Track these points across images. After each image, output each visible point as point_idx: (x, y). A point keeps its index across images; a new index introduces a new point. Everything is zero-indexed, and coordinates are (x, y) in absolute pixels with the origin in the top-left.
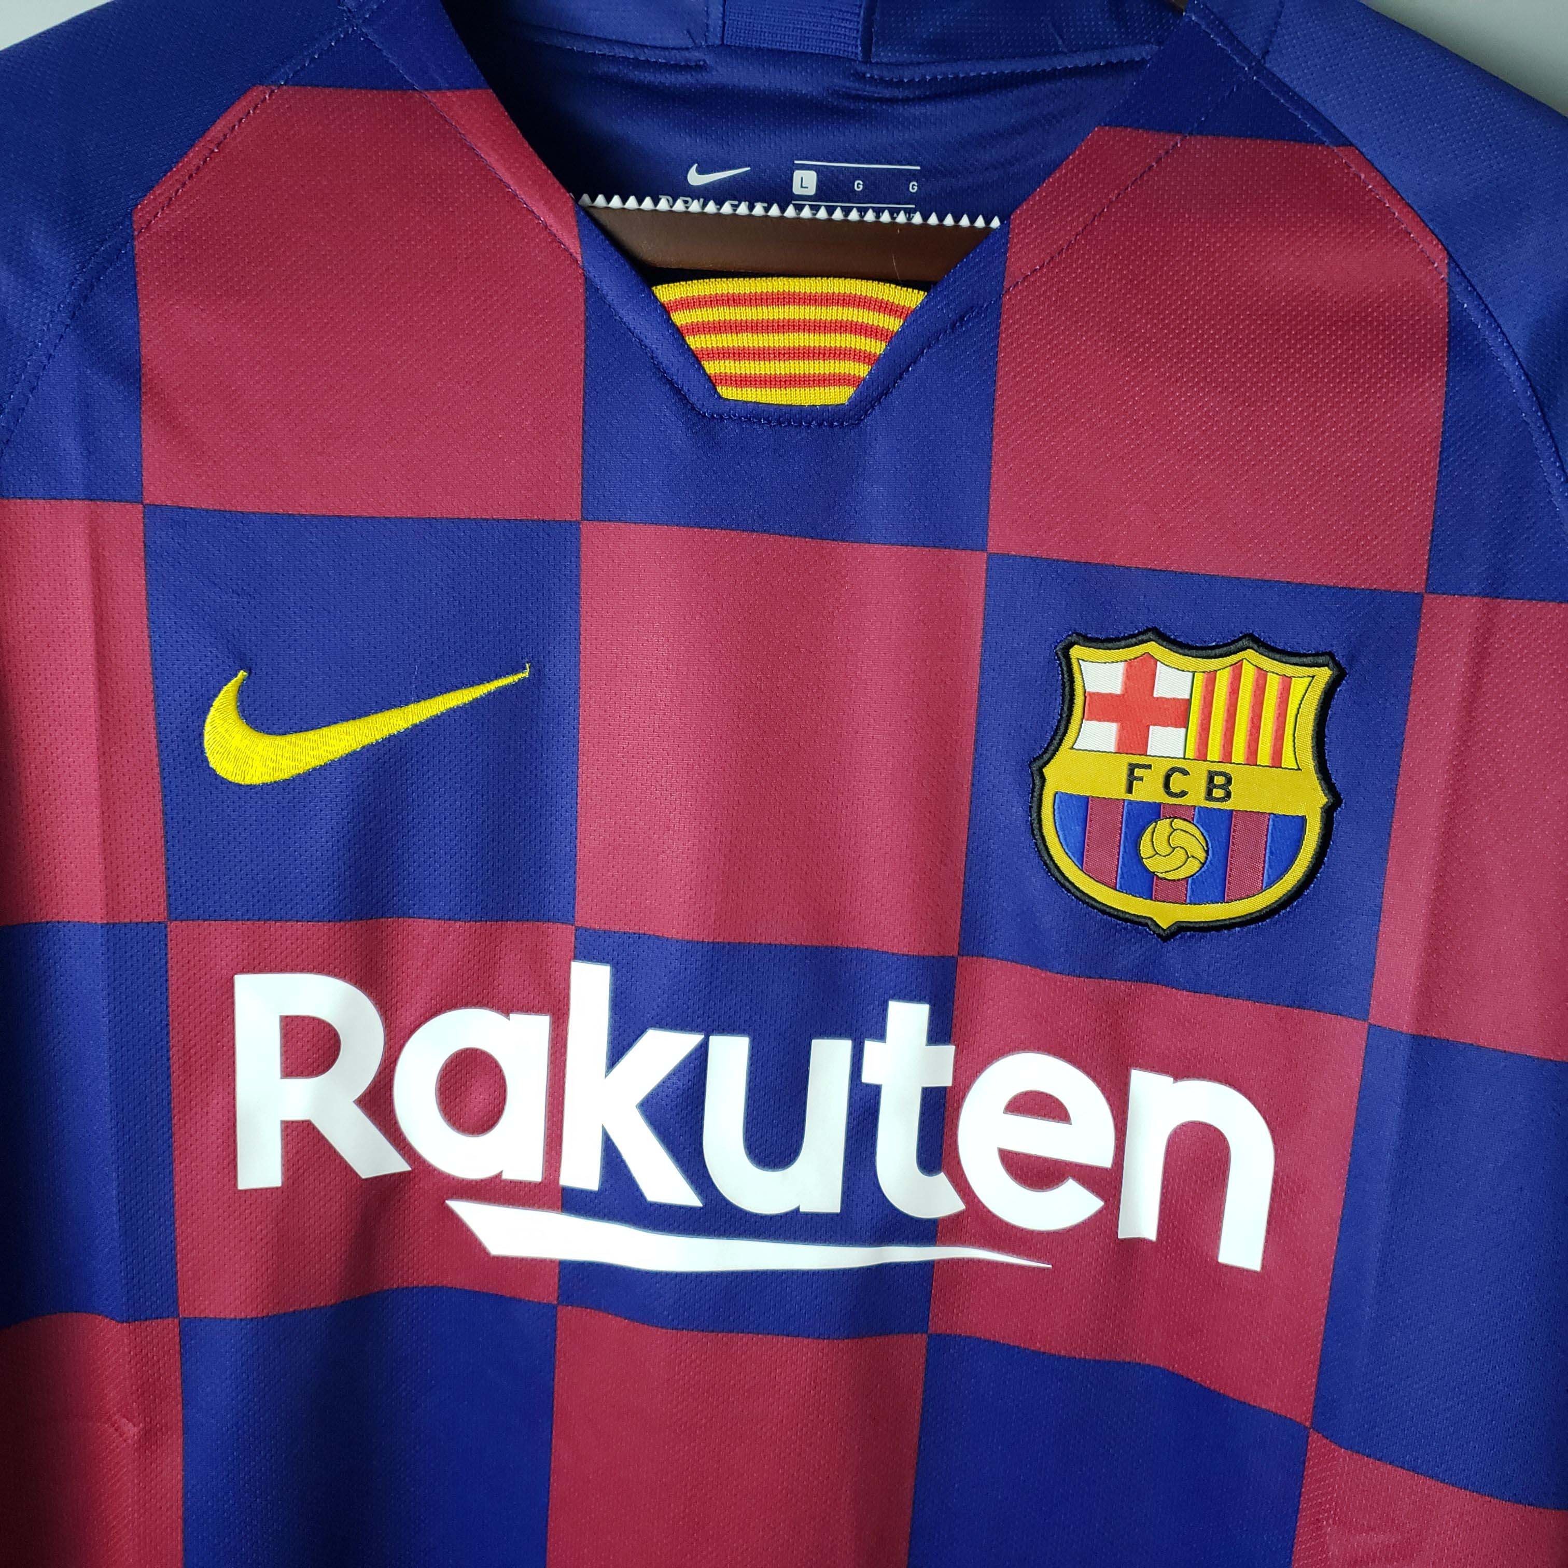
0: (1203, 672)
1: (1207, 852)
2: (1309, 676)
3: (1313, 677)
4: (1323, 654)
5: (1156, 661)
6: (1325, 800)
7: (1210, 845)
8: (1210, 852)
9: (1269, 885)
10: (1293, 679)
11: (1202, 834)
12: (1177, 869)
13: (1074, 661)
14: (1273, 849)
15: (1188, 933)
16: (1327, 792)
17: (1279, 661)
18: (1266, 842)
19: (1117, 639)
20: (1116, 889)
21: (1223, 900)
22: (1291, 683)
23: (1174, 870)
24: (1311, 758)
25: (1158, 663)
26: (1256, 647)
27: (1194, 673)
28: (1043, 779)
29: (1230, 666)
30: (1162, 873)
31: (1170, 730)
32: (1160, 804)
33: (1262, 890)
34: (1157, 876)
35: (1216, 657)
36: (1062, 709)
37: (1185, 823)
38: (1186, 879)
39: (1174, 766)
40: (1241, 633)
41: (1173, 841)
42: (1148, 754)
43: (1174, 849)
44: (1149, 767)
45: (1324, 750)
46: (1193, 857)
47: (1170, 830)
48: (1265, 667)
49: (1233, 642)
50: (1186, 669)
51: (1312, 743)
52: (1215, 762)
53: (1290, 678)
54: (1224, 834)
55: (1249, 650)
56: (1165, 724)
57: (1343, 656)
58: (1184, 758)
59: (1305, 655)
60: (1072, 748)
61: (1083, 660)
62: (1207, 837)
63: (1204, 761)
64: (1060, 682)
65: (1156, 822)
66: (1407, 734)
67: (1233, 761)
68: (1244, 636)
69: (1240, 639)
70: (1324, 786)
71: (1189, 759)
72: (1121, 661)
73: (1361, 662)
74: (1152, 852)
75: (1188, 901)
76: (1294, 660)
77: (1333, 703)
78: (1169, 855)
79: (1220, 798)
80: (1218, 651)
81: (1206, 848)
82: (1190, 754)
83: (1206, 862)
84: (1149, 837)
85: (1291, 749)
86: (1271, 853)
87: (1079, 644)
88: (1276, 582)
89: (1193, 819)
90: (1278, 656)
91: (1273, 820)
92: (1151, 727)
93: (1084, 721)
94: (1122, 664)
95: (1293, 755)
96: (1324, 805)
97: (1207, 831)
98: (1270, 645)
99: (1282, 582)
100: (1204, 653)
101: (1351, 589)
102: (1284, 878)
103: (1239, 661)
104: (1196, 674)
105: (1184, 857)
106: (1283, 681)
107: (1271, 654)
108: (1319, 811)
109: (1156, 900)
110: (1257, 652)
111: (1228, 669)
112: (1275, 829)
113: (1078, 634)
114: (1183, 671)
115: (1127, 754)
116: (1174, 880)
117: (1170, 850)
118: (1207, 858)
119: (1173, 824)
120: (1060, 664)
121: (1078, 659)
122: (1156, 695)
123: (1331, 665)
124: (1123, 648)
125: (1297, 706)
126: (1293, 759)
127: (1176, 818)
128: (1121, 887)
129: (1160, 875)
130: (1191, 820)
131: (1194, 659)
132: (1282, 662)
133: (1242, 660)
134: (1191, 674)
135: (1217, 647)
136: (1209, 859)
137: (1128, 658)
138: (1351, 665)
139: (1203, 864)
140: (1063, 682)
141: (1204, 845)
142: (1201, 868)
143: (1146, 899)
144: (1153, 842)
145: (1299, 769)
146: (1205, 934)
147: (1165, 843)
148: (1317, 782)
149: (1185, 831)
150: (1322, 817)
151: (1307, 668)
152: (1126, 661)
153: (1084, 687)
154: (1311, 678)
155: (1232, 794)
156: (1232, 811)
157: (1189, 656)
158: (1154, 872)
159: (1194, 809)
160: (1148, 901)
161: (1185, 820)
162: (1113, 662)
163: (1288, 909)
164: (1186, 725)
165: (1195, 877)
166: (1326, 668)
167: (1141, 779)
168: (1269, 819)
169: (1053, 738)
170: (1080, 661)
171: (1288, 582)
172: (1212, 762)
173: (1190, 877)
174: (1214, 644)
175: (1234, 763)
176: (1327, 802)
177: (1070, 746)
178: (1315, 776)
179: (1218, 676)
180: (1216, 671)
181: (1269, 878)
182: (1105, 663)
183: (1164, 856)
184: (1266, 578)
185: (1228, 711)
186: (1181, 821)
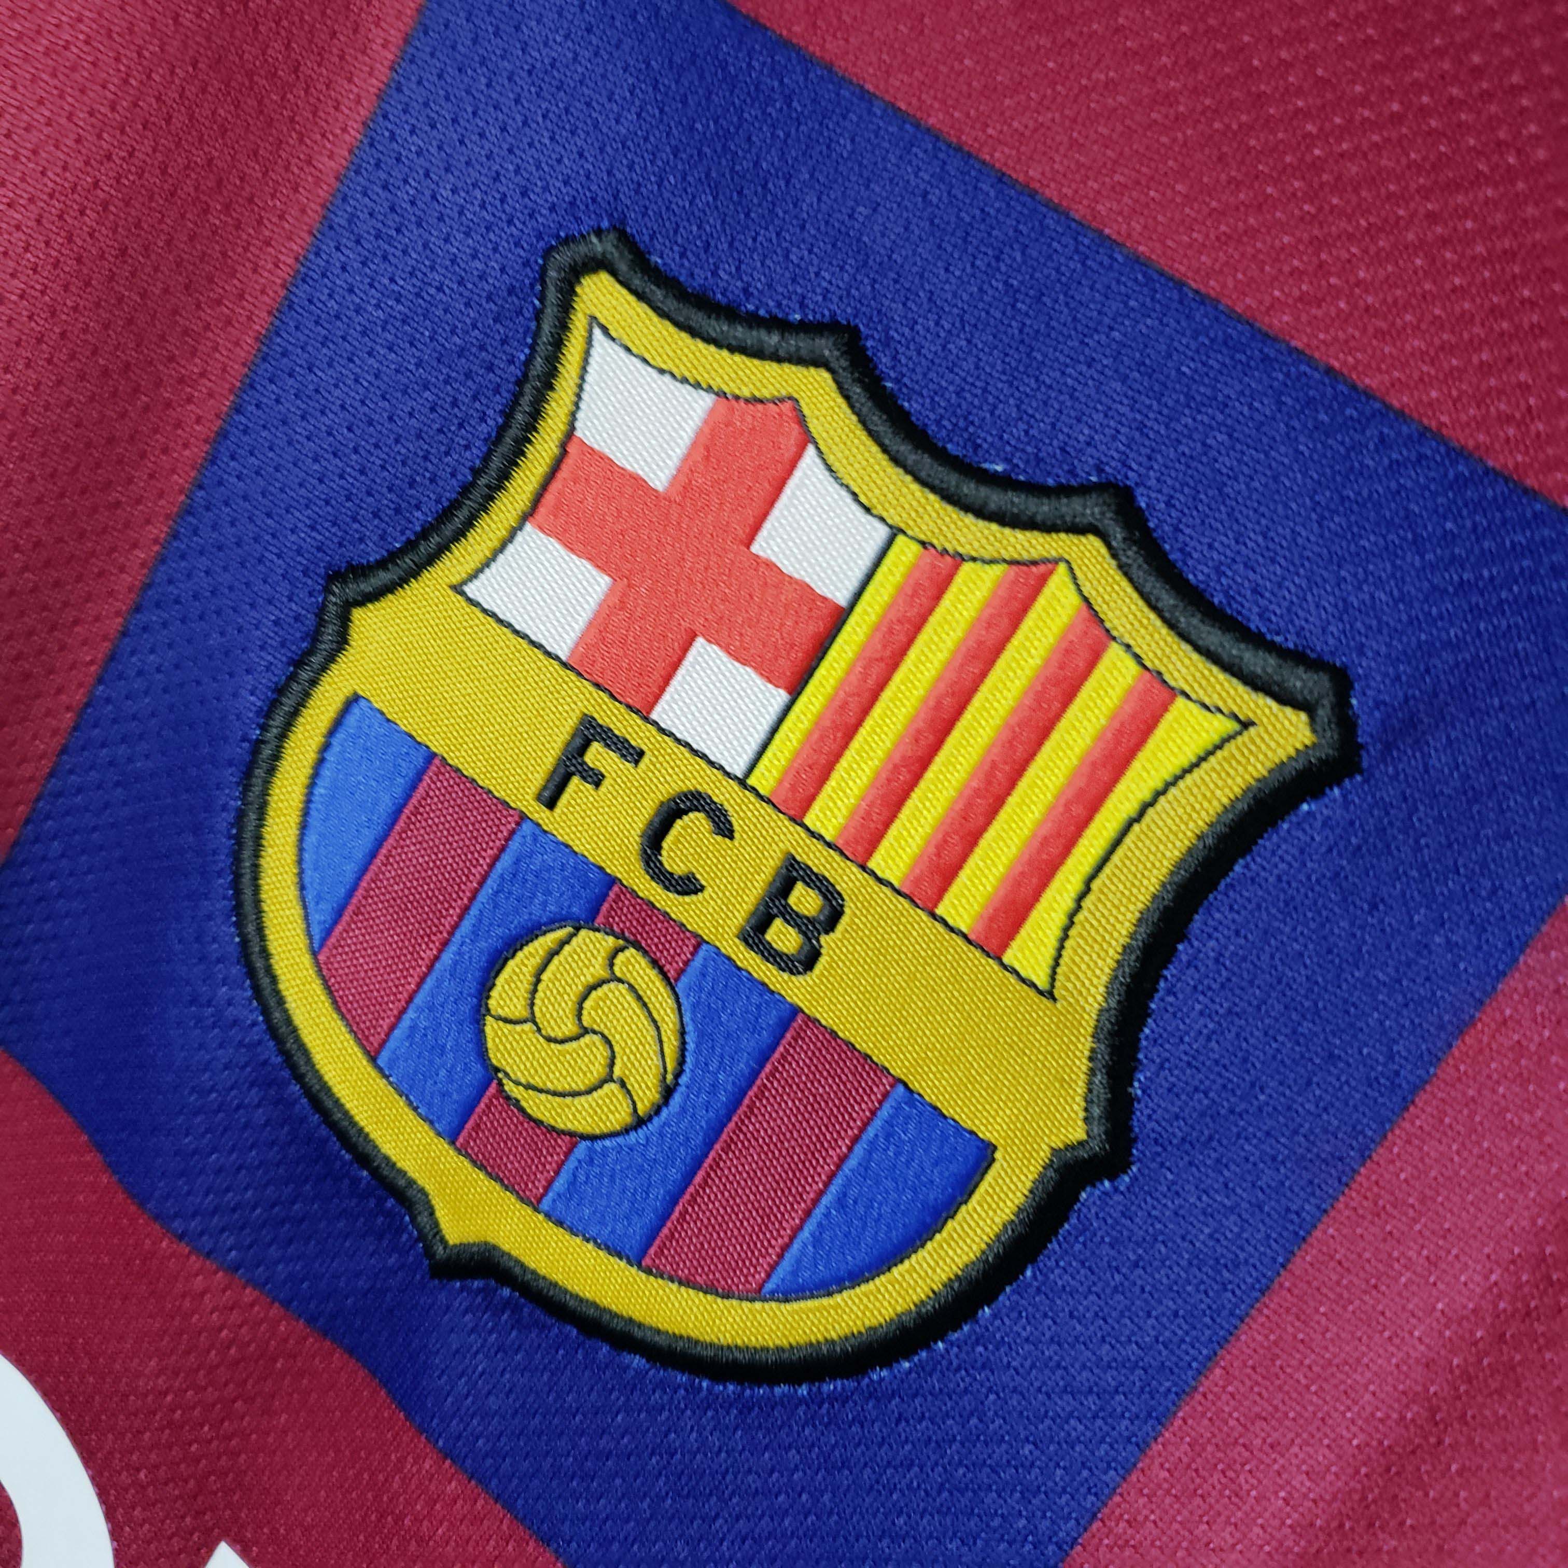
0: (923, 544)
1: (668, 1092)
2: (1235, 717)
3: (1246, 725)
4: (1316, 664)
5: (807, 438)
6: (1078, 1133)
7: (684, 1079)
8: (677, 1099)
9: (787, 1295)
10: (1180, 701)
11: (683, 1033)
12: (563, 1095)
13: (579, 323)
14: (853, 1192)
15: (506, 1292)
16: (1096, 1111)
17: (1165, 620)
18: (843, 1159)
19: (730, 313)
20: (373, 1059)
21: (637, 1260)
22: (1165, 708)
23: (555, 1094)
24: (1105, 979)
25: (811, 450)
26: (1118, 534)
27: (896, 532)
28: (342, 641)
29: (1012, 563)
30: (517, 1083)
31: (747, 677)
32: (613, 881)
33: (757, 1295)
34: (500, 1084)
35: (981, 513)
36: (486, 459)
37: (653, 974)
38: (575, 1137)
39: (705, 788)
40: (1100, 470)
41: (596, 1007)
42: (654, 716)
43: (585, 1031)
44: (635, 755)
45: (1159, 977)
46: (623, 1084)
47: (599, 970)
48: (1113, 620)
49: (1064, 491)
50: (879, 510)
51: (1132, 936)
52: (820, 837)
53: (1173, 693)
54: (742, 1066)
55: (1092, 543)
56: (739, 656)
57: (1378, 704)
58: (742, 782)
59: (1257, 640)
60: (458, 589)
61: (605, 330)
62: (691, 1046)
63: (793, 819)
64: (515, 371)
65: (578, 929)
66: (1446, 1071)
67: (871, 864)
68: (1099, 488)
69: (1085, 490)
70: (1100, 1090)
71: (753, 790)
72: (709, 389)
73: (1426, 756)
74: (518, 1009)
75: (546, 1204)
76: (1214, 637)
77: (1266, 843)
78: (562, 1042)
79: (780, 955)
80: (996, 499)
81: (670, 1077)
82: (764, 779)
83: (650, 1119)
84: (536, 961)
85: (1060, 919)
86: (841, 1201)
87: (614, 273)
88: (1292, 351)
89: (681, 972)
90: (1168, 600)
91: (898, 1109)
92: (700, 641)
93: (528, 527)
94: (706, 401)
95: (1052, 943)
96: (1068, 1147)
97: (702, 1035)
98: (1165, 554)
99: (1311, 361)
100: (952, 479)
101: (1526, 491)
102: (838, 1298)
103: (1045, 561)
104: (900, 539)
105: (598, 1070)
106: (1147, 691)
107: (1153, 584)
108: (1044, 1154)
109: (462, 1151)
110: (1114, 556)
111: (998, 570)
112: (888, 1136)
113: (625, 239)
114: (868, 510)
115: (597, 686)
116: (538, 1123)
117: (569, 1027)
118: (658, 1110)
119: (621, 957)
120: (538, 315)
121: (593, 318)
122: (755, 548)
123: (1323, 713)
124: (732, 349)
125: (1147, 795)
126: (1049, 952)
127: (637, 946)
128: (392, 1062)
129: (509, 1087)
130: (672, 974)
131: (915, 487)
132: (1171, 625)
133: (1056, 562)
134: (882, 532)
135: (1004, 482)
136: (665, 1112)
137: (730, 388)
138: (1388, 747)
139: (640, 1122)
140: (525, 375)
141: (670, 1066)
142: (626, 1131)
143: (439, 1134)
144: (538, 981)
145: (1049, 995)
146: (549, 1321)
147: (569, 1006)
148: (1083, 1065)
149: (639, 998)
150: (1041, 1180)
151: (1241, 688)
152: (721, 394)
153: (573, 416)
154: (1231, 726)
155: (823, 961)
156: (796, 1011)
157: (908, 471)
158: (497, 1070)
159: (697, 947)
160: (442, 1146)
161: (655, 963)
162: (684, 380)
163: (803, 1390)
164: (796, 689)
165: (598, 1146)
166: (1303, 716)
167: (596, 779)
168: (886, 1095)
169: (424, 535)
170: (597, 332)
171: (1329, 370)
172: (813, 834)
173: (584, 1137)
174: (999, 468)
175: (873, 874)
176: (1081, 1143)
177: (455, 580)
178: (1085, 1044)
179: (959, 579)
180: (960, 559)
181: (795, 1273)
182: (662, 371)
183: (549, 1039)
184: (1264, 322)
185: (938, 705)
186: (643, 962)
